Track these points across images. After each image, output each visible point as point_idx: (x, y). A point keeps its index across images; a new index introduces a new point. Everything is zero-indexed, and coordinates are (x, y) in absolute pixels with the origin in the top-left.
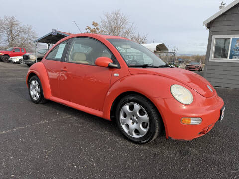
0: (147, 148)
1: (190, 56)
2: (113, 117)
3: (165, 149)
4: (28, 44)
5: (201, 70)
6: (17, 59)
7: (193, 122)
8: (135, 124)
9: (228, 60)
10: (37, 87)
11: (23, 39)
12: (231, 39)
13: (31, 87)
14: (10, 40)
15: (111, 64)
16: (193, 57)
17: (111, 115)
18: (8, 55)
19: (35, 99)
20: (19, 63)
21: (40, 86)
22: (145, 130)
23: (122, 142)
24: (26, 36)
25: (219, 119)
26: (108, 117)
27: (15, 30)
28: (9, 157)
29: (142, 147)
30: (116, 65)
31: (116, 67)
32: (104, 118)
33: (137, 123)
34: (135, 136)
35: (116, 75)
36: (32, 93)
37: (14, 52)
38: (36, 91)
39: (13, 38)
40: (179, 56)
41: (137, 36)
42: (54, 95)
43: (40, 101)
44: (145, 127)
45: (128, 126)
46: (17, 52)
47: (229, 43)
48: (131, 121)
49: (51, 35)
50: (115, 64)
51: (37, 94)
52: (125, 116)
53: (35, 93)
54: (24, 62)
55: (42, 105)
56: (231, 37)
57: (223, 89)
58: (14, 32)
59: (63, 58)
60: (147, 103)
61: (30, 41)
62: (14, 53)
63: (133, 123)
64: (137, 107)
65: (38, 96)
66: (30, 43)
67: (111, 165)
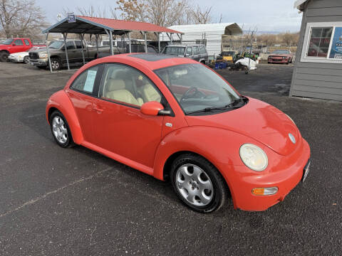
0: (211, 218)
1: (276, 34)
2: (166, 175)
3: (232, 219)
4: (32, 29)
5: (291, 62)
6: (20, 56)
7: (267, 192)
8: (196, 189)
9: (327, 59)
10: (63, 127)
11: (23, 20)
12: (334, 29)
13: (54, 126)
14: (5, 23)
15: (162, 111)
16: (280, 36)
17: (164, 173)
18: (6, 51)
19: (61, 141)
20: (23, 62)
21: (66, 125)
22: (208, 198)
23: (180, 210)
24: (27, 16)
25: (302, 179)
26: (161, 177)
27: (9, 6)
28: (48, 242)
29: (204, 217)
30: (168, 112)
31: (168, 115)
32: (155, 176)
33: (198, 188)
34: (196, 203)
35: (168, 124)
36: (56, 133)
37: (14, 45)
38: (61, 131)
39: (8, 20)
40: (260, 35)
41: (196, 11)
42: (87, 139)
43: (68, 145)
44: (208, 194)
45: (186, 191)
46: (18, 45)
47: (330, 35)
48: (191, 186)
49: (67, 22)
50: (167, 110)
51: (64, 136)
52: (183, 178)
53: (60, 133)
54: (32, 63)
55: (71, 150)
56: (335, 25)
57: (317, 104)
58: (8, 10)
59: (96, 92)
60: (210, 167)
61: (34, 22)
62: (15, 47)
63: (193, 188)
64: (197, 170)
65: (66, 139)
66: (35, 26)
67: (169, 247)
